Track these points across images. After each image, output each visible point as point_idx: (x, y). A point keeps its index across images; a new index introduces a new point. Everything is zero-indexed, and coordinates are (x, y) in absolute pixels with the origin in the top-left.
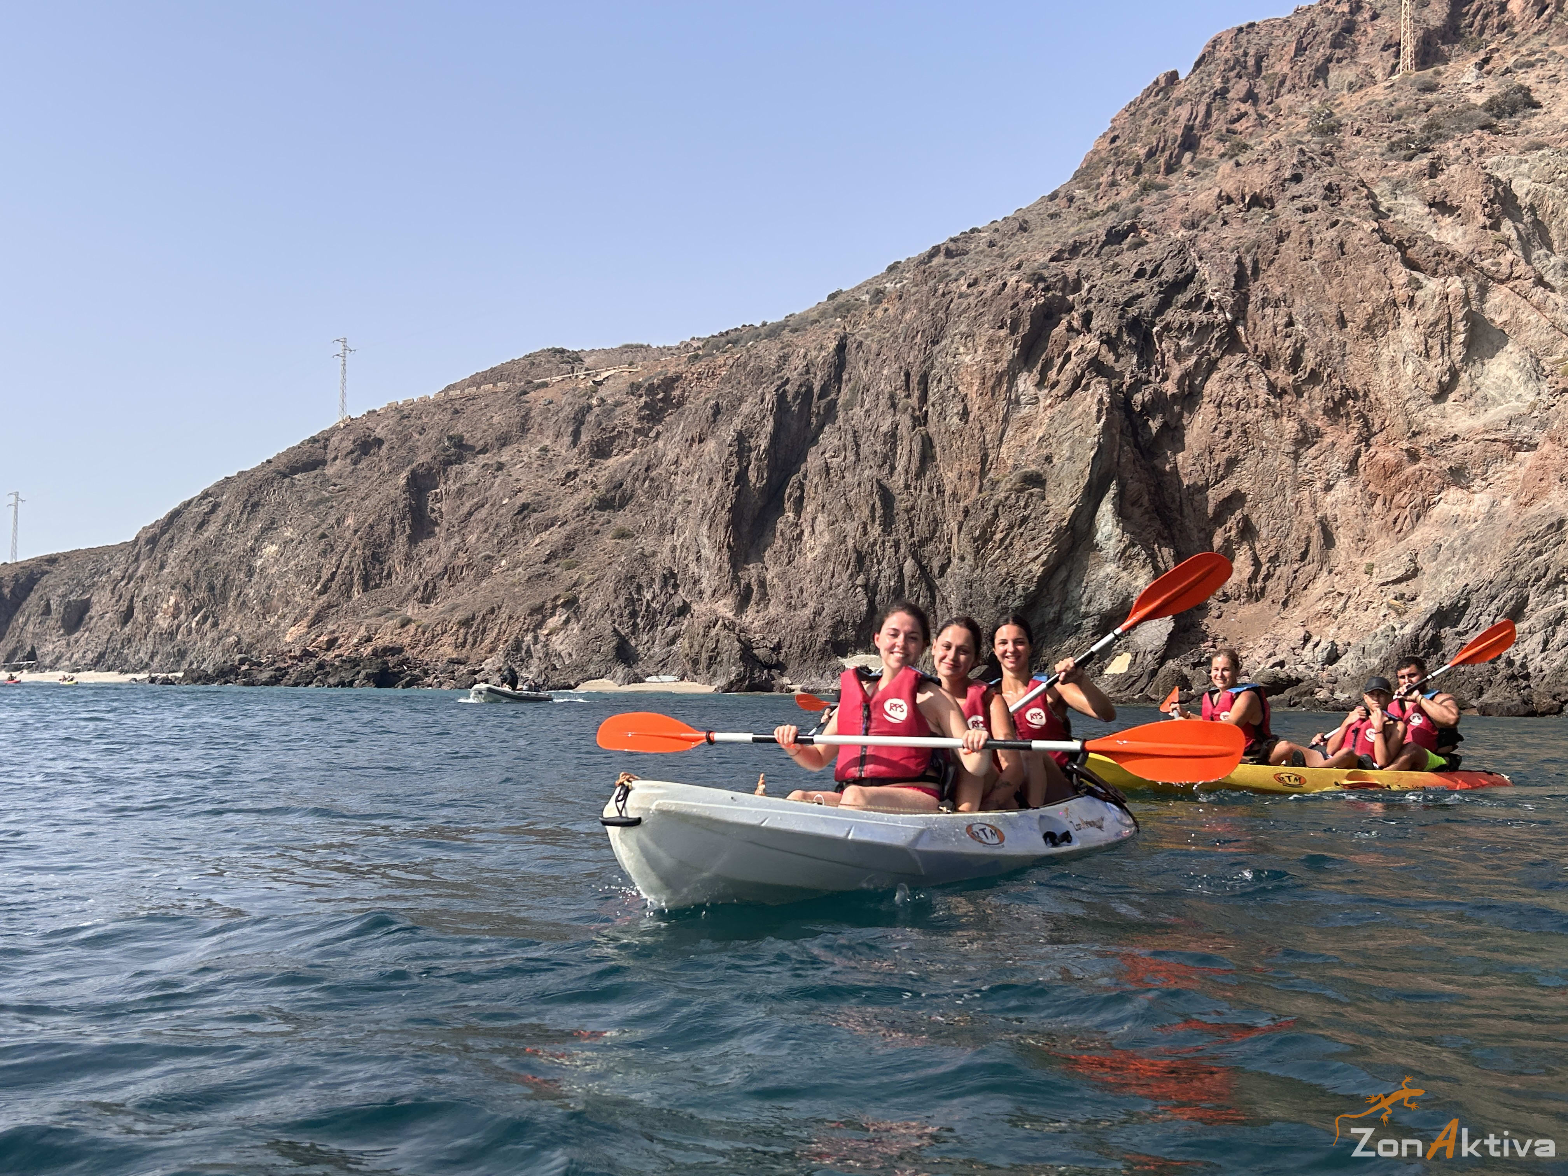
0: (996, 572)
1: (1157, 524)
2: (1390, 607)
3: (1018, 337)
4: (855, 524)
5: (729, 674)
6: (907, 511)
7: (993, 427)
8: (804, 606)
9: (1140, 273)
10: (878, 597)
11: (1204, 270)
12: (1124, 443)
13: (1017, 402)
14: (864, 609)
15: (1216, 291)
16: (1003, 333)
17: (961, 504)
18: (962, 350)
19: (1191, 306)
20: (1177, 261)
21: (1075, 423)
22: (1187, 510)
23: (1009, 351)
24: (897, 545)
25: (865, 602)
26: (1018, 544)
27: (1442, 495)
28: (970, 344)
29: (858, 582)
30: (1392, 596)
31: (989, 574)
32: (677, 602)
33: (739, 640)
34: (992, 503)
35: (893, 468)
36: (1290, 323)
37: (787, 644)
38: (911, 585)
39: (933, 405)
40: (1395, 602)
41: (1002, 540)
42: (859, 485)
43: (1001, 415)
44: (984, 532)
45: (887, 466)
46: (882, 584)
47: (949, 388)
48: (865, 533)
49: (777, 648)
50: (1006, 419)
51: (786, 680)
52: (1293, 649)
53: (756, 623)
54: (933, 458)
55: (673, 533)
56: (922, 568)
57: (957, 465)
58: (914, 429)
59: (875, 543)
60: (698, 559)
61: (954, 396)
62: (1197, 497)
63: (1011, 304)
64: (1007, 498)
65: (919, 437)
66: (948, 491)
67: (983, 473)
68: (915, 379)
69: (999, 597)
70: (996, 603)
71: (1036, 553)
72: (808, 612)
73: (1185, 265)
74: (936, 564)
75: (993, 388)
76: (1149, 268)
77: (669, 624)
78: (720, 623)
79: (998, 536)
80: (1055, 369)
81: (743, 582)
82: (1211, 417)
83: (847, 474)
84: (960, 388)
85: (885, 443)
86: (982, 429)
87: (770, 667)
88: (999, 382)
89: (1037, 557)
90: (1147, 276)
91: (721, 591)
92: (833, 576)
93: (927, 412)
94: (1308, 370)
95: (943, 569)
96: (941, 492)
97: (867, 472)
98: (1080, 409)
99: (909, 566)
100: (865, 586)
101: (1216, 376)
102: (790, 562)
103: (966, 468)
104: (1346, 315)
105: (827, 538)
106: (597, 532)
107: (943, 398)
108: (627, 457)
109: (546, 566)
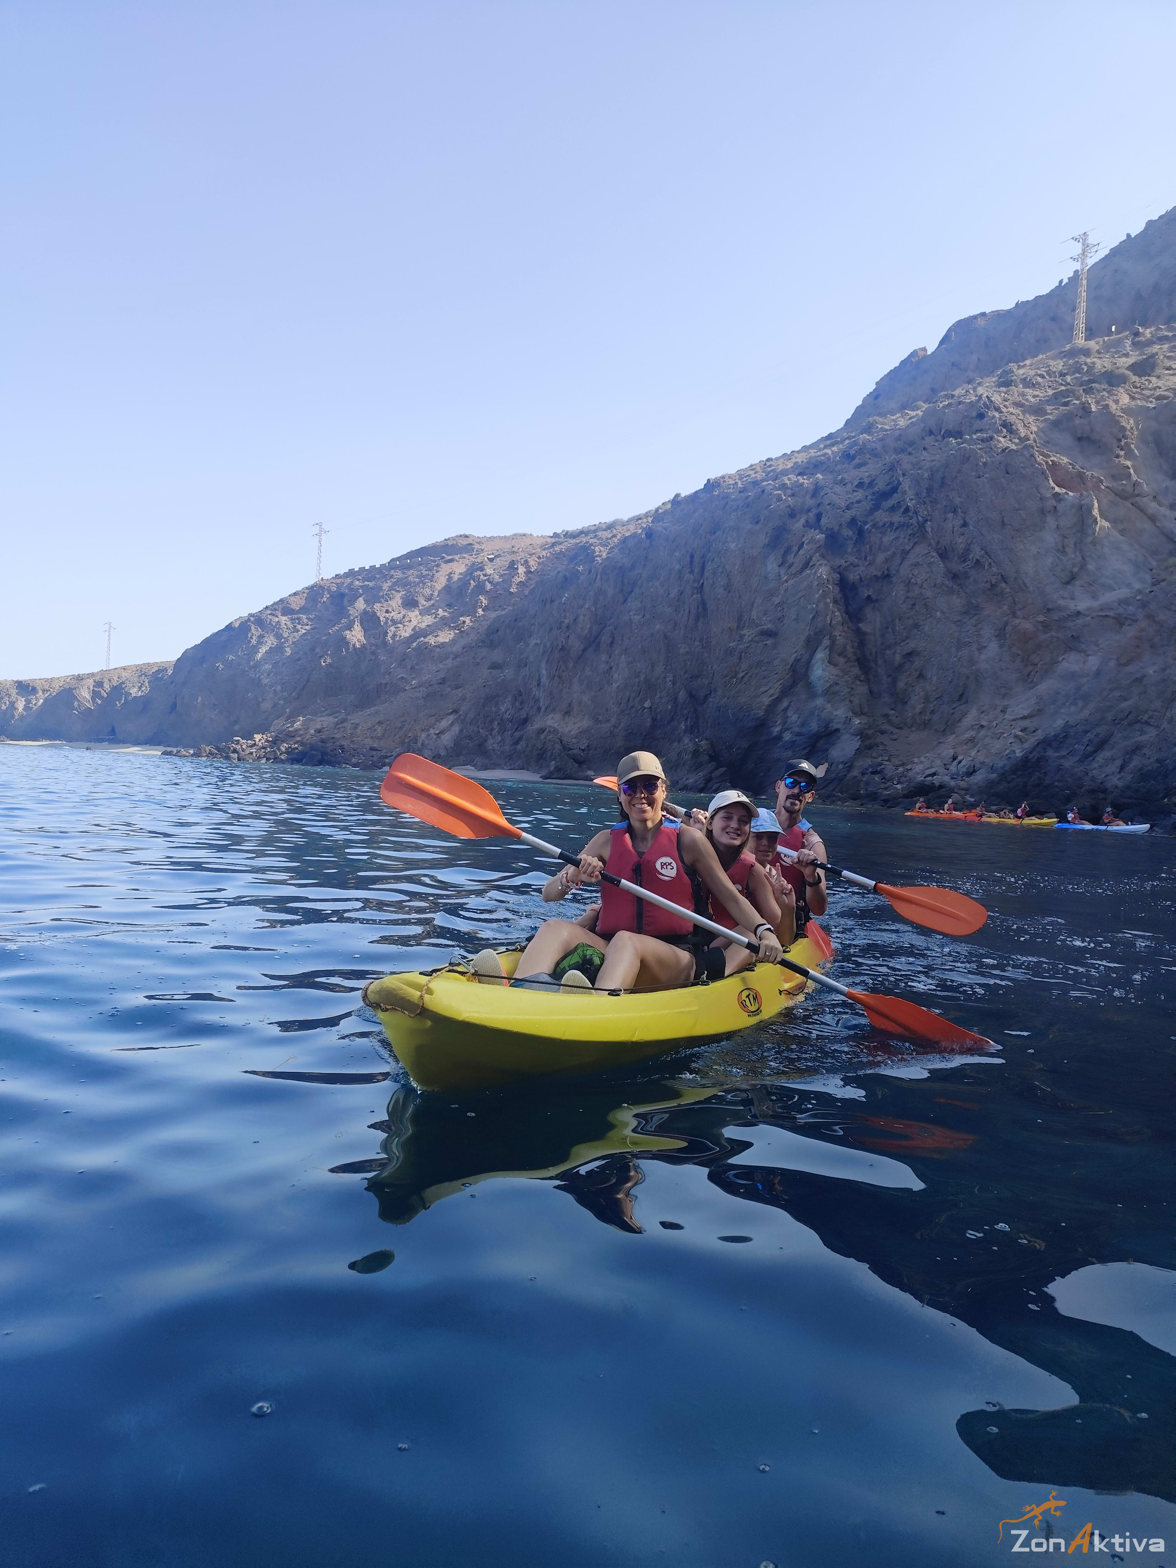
0: (737, 701)
1: (856, 671)
2: (1016, 736)
3: (769, 530)
4: (646, 663)
5: (548, 766)
6: (684, 655)
8: (608, 721)
9: (860, 485)
10: (658, 717)
11: (906, 484)
12: (836, 610)
13: (766, 578)
14: (648, 724)
15: (912, 499)
16: (758, 527)
18: (729, 539)
20: (887, 477)
21: (801, 594)
22: (880, 662)
23: (763, 540)
24: (674, 680)
25: (650, 719)
26: (754, 681)
27: (1065, 656)
28: (735, 535)
29: (646, 705)
30: (1020, 729)
31: (732, 702)
32: (523, 715)
33: (560, 743)
34: (737, 650)
36: (965, 525)
37: (594, 747)
38: (682, 709)
39: (707, 579)
40: (1020, 733)
41: (743, 678)
42: (652, 635)
43: (753, 587)
44: (731, 671)
45: (672, 622)
46: (662, 707)
47: (719, 566)
48: (653, 670)
49: (587, 750)
50: (757, 591)
51: (591, 773)
52: (945, 765)
53: (575, 732)
54: (705, 618)
55: (527, 666)
56: (691, 697)
57: (721, 623)
58: (694, 594)
59: (659, 678)
60: (539, 685)
61: (722, 572)
62: (888, 652)
63: (765, 505)
64: (749, 647)
65: (696, 602)
66: (713, 641)
68: (697, 559)
69: (738, 720)
70: (736, 723)
71: (765, 689)
72: (610, 725)
73: (892, 480)
74: (701, 694)
75: (749, 567)
76: (867, 481)
77: (516, 729)
78: (547, 730)
79: (740, 675)
80: (793, 554)
81: (566, 702)
82: (901, 593)
83: (644, 627)
84: (727, 567)
85: (672, 606)
86: (740, 597)
88: (754, 563)
89: (766, 691)
90: (865, 488)
91: (551, 708)
92: (629, 701)
93: (703, 584)
94: (974, 560)
95: (705, 698)
96: (708, 642)
97: (658, 627)
98: (805, 584)
101: (907, 563)
103: (726, 625)
104: (1006, 520)
105: (627, 673)
106: (478, 664)
107: (714, 573)
108: (503, 612)
109: (441, 686)
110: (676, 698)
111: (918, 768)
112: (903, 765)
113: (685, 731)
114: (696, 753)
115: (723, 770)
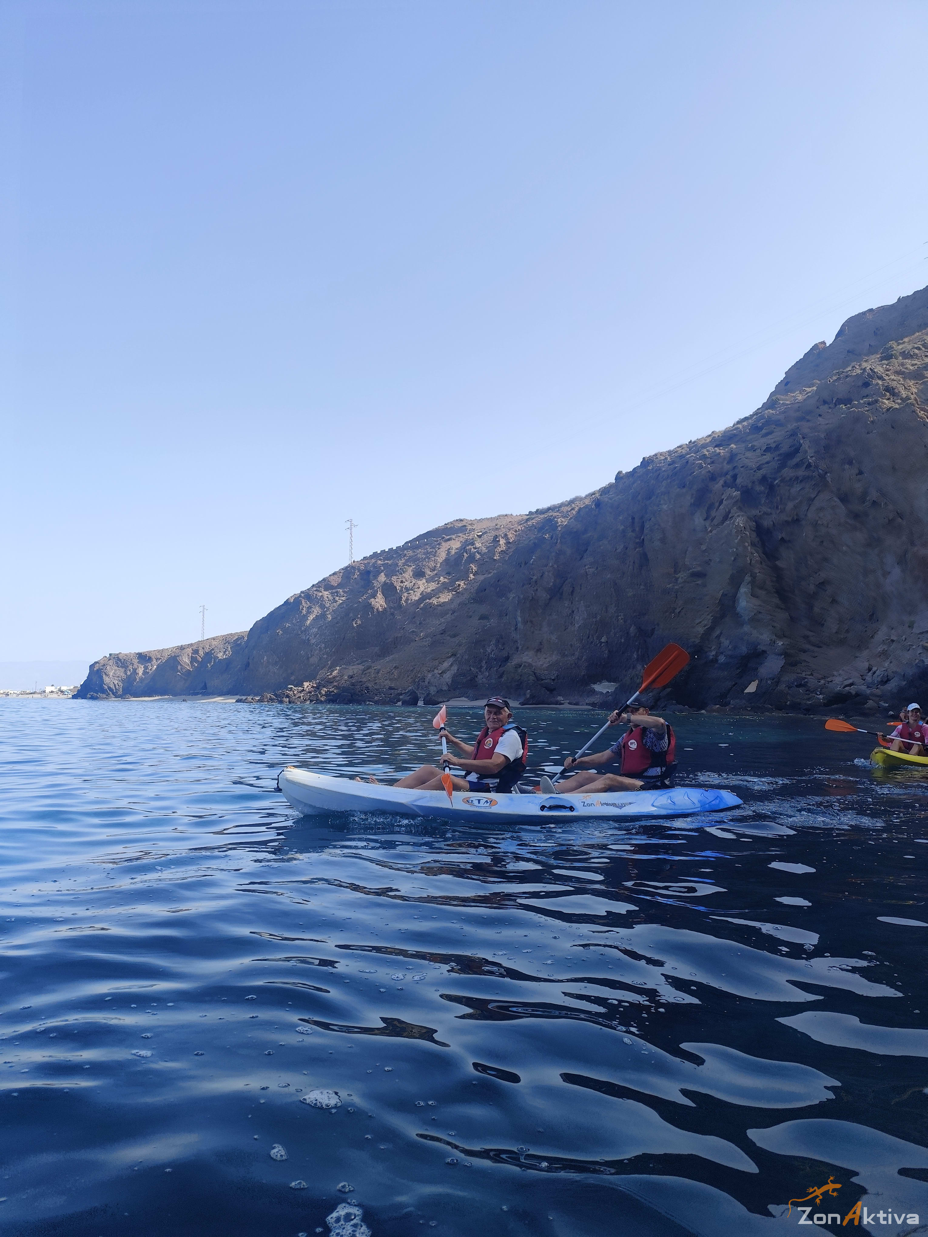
0: (677, 632)
1: (776, 600)
2: (924, 647)
3: (694, 492)
4: (601, 606)
5: (525, 694)
6: (631, 598)
7: (680, 546)
8: (573, 655)
9: (768, 449)
10: (613, 649)
11: (806, 445)
12: (753, 551)
13: (695, 530)
14: (606, 656)
15: (812, 457)
16: (684, 490)
18: (662, 502)
19: (797, 466)
20: (790, 441)
21: (723, 541)
22: (797, 591)
23: (688, 500)
24: (625, 618)
26: (689, 614)
28: (667, 498)
29: (603, 640)
30: (925, 641)
32: (504, 654)
33: (534, 675)
34: (673, 590)
35: (624, 573)
36: (860, 473)
37: (562, 676)
38: (634, 641)
39: (646, 535)
40: (927, 644)
41: (680, 613)
42: (604, 583)
43: (685, 538)
44: (669, 608)
45: (620, 572)
46: (616, 641)
47: (655, 524)
48: (607, 611)
49: (556, 679)
50: (687, 541)
51: (560, 698)
52: (861, 676)
53: (545, 665)
54: (647, 565)
55: (506, 615)
56: (639, 631)
57: (661, 569)
58: (635, 550)
59: (612, 617)
60: (516, 629)
61: (658, 529)
62: (803, 583)
64: (682, 587)
65: (638, 555)
66: (655, 585)
67: (676, 573)
68: (636, 520)
71: (700, 620)
72: (574, 659)
73: (794, 443)
74: (649, 628)
75: (680, 523)
76: (773, 445)
77: (500, 665)
78: (523, 665)
79: (678, 610)
80: (715, 509)
81: (538, 641)
82: (810, 533)
83: (598, 577)
84: (662, 524)
85: (619, 558)
88: (683, 519)
89: (700, 622)
90: (772, 452)
91: (526, 647)
92: (589, 637)
93: (643, 539)
94: (872, 501)
95: (652, 631)
96: (651, 586)
97: (609, 576)
98: (726, 532)
100: (606, 643)
101: (813, 508)
102: (565, 630)
104: (896, 465)
105: (586, 614)
106: (470, 616)
107: (652, 530)
108: (490, 575)
109: (443, 635)
110: (628, 633)
111: (837, 680)
112: (824, 678)
113: (637, 659)
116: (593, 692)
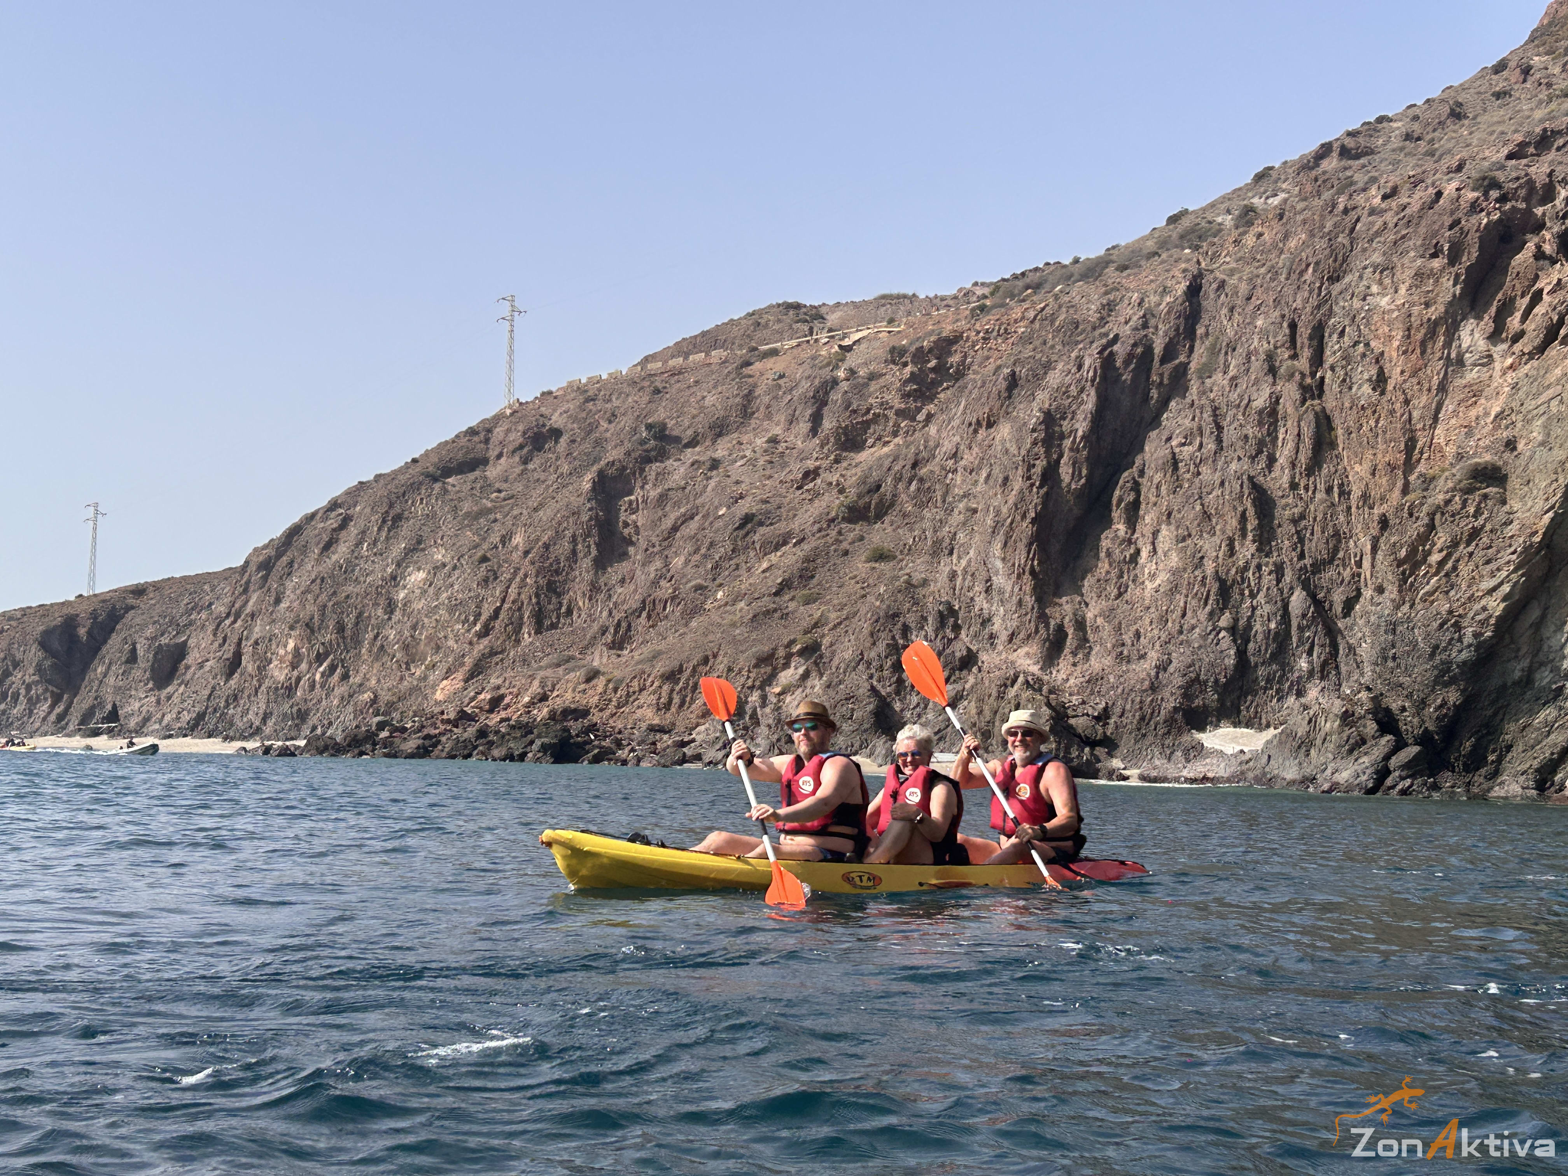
0: (1433, 610)
3: (1461, 268)
4: (1217, 540)
6: (1295, 521)
7: (1424, 399)
8: (1142, 657)
10: (1251, 645)
13: (1460, 362)
14: (1231, 661)
16: (1436, 263)
17: (1376, 511)
18: (1375, 289)
23: (1448, 289)
24: (1279, 571)
25: (1232, 652)
26: (1465, 569)
28: (1387, 281)
29: (1222, 623)
31: (1420, 613)
32: (959, 650)
33: (1048, 705)
34: (1425, 509)
35: (1272, 460)
37: (1118, 710)
38: (1301, 629)
39: (1332, 368)
41: (1441, 563)
42: (1222, 484)
43: (1435, 381)
44: (1413, 551)
45: (1264, 457)
46: (1258, 627)
47: (1356, 343)
48: (1232, 552)
49: (1103, 717)
50: (1443, 388)
51: (1116, 763)
53: (1072, 681)
54: (1333, 445)
55: (951, 553)
56: (1318, 603)
57: (1369, 455)
58: (1303, 401)
59: (1246, 568)
60: (987, 591)
61: (1364, 355)
63: (1448, 221)
64: (1448, 502)
65: (1311, 416)
66: (1356, 492)
67: (1409, 465)
68: (1304, 332)
69: (1436, 647)
70: (1432, 655)
72: (1146, 667)
74: (1338, 598)
75: (1423, 344)
78: (1021, 679)
79: (1435, 558)
80: (1518, 314)
81: (1052, 623)
83: (1203, 469)
84: (1373, 344)
85: (1260, 424)
86: (1407, 402)
87: (1093, 744)
88: (1432, 334)
89: (1495, 589)
91: (1021, 636)
92: (1184, 615)
93: (1322, 379)
95: (1349, 606)
96: (1344, 493)
97: (1234, 466)
99: (1298, 600)
100: (1232, 630)
102: (1120, 595)
103: (1382, 459)
105: (1174, 560)
106: (846, 553)
107: (1347, 358)
108: (886, 449)
109: (777, 599)
113: (1311, 673)
114: (1347, 718)
115: (1413, 750)
116: (1197, 751)
